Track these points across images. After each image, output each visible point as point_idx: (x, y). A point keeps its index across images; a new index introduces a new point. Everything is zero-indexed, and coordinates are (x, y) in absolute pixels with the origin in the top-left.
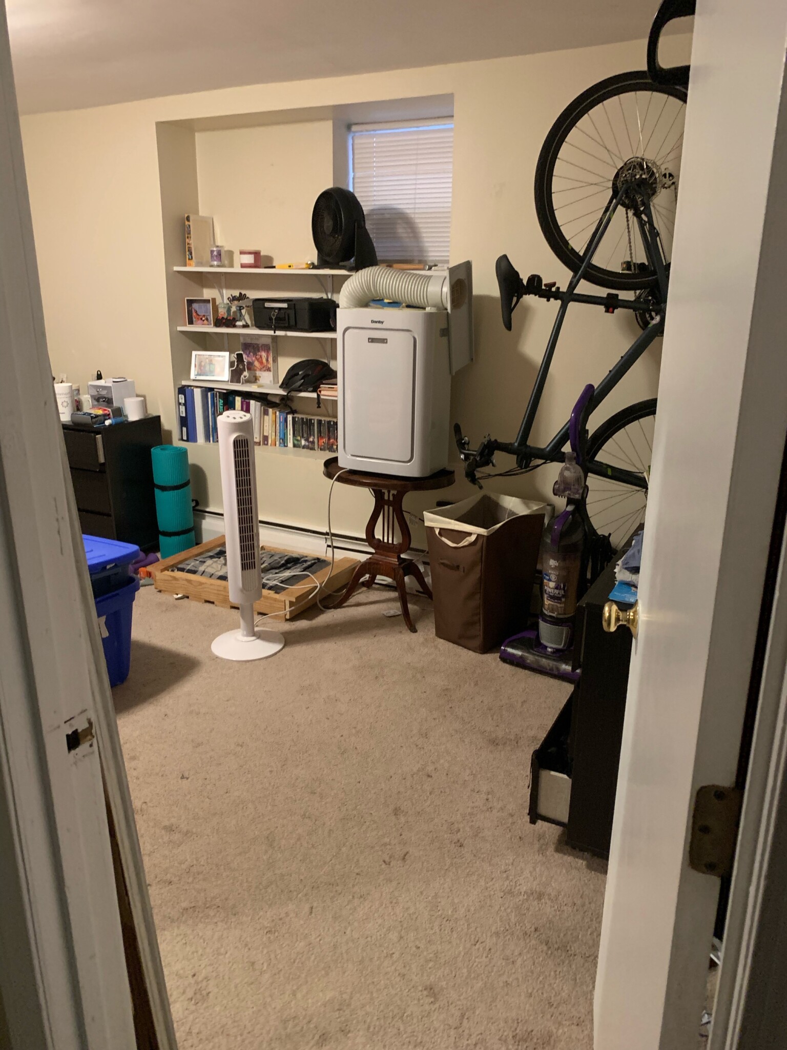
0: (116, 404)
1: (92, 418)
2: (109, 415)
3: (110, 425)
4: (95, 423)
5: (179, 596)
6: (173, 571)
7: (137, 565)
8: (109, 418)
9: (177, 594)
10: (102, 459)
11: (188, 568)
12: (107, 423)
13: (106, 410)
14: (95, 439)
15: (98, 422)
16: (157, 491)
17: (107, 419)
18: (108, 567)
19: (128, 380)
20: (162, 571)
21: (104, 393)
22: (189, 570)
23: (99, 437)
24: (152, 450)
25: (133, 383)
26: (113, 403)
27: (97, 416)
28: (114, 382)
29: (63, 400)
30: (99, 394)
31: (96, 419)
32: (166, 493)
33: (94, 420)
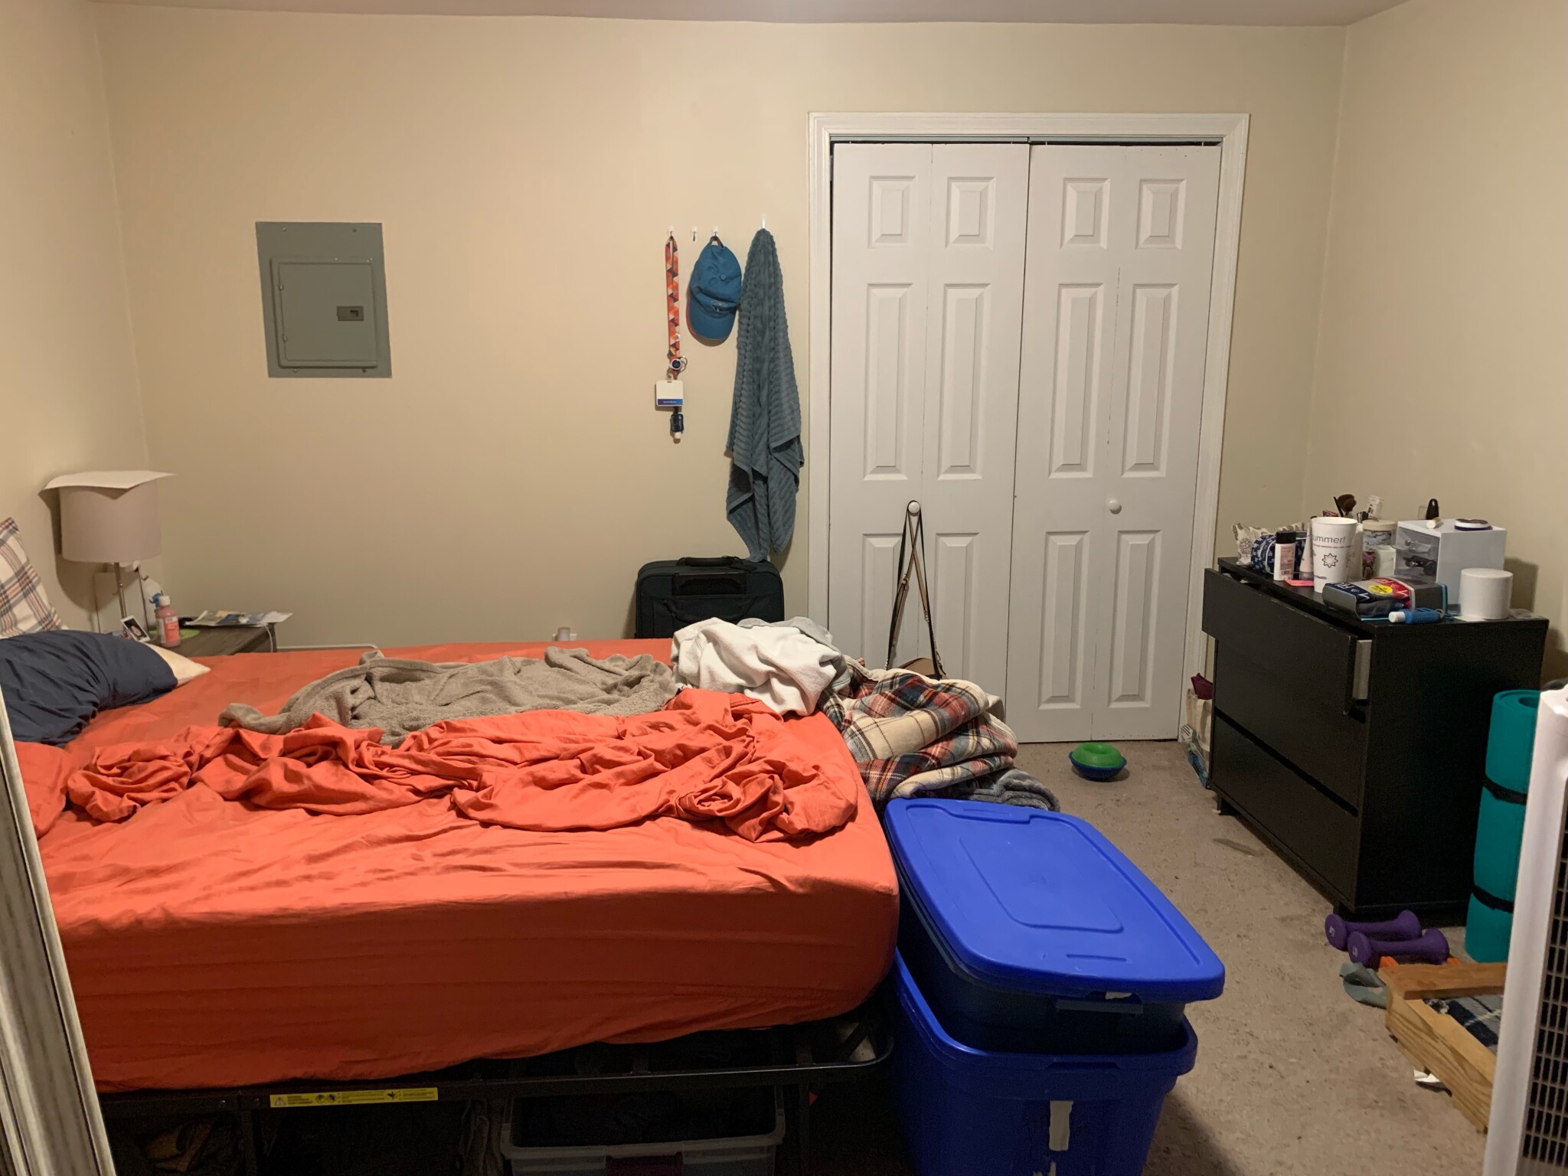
0: (1440, 579)
1: (1360, 600)
2: (1408, 599)
3: (1400, 623)
4: (1366, 613)
5: (1431, 1079)
6: (1437, 1007)
7: (1382, 945)
8: (1406, 607)
9: (1428, 1072)
10: (1361, 691)
11: (1480, 1018)
12: (1394, 617)
13: (1402, 588)
14: (1353, 648)
15: (1374, 612)
16: (1486, 793)
17: (1396, 610)
18: (1109, 996)
19: (1495, 528)
20: (1410, 995)
21: (1424, 548)
22: (1480, 1023)
23: (1365, 643)
24: (1497, 697)
25: (1502, 535)
26: (1434, 573)
27: (1373, 598)
28: (1458, 528)
29: (1327, 551)
30: (1411, 551)
31: (1370, 605)
32: (1503, 804)
33: (1364, 606)
